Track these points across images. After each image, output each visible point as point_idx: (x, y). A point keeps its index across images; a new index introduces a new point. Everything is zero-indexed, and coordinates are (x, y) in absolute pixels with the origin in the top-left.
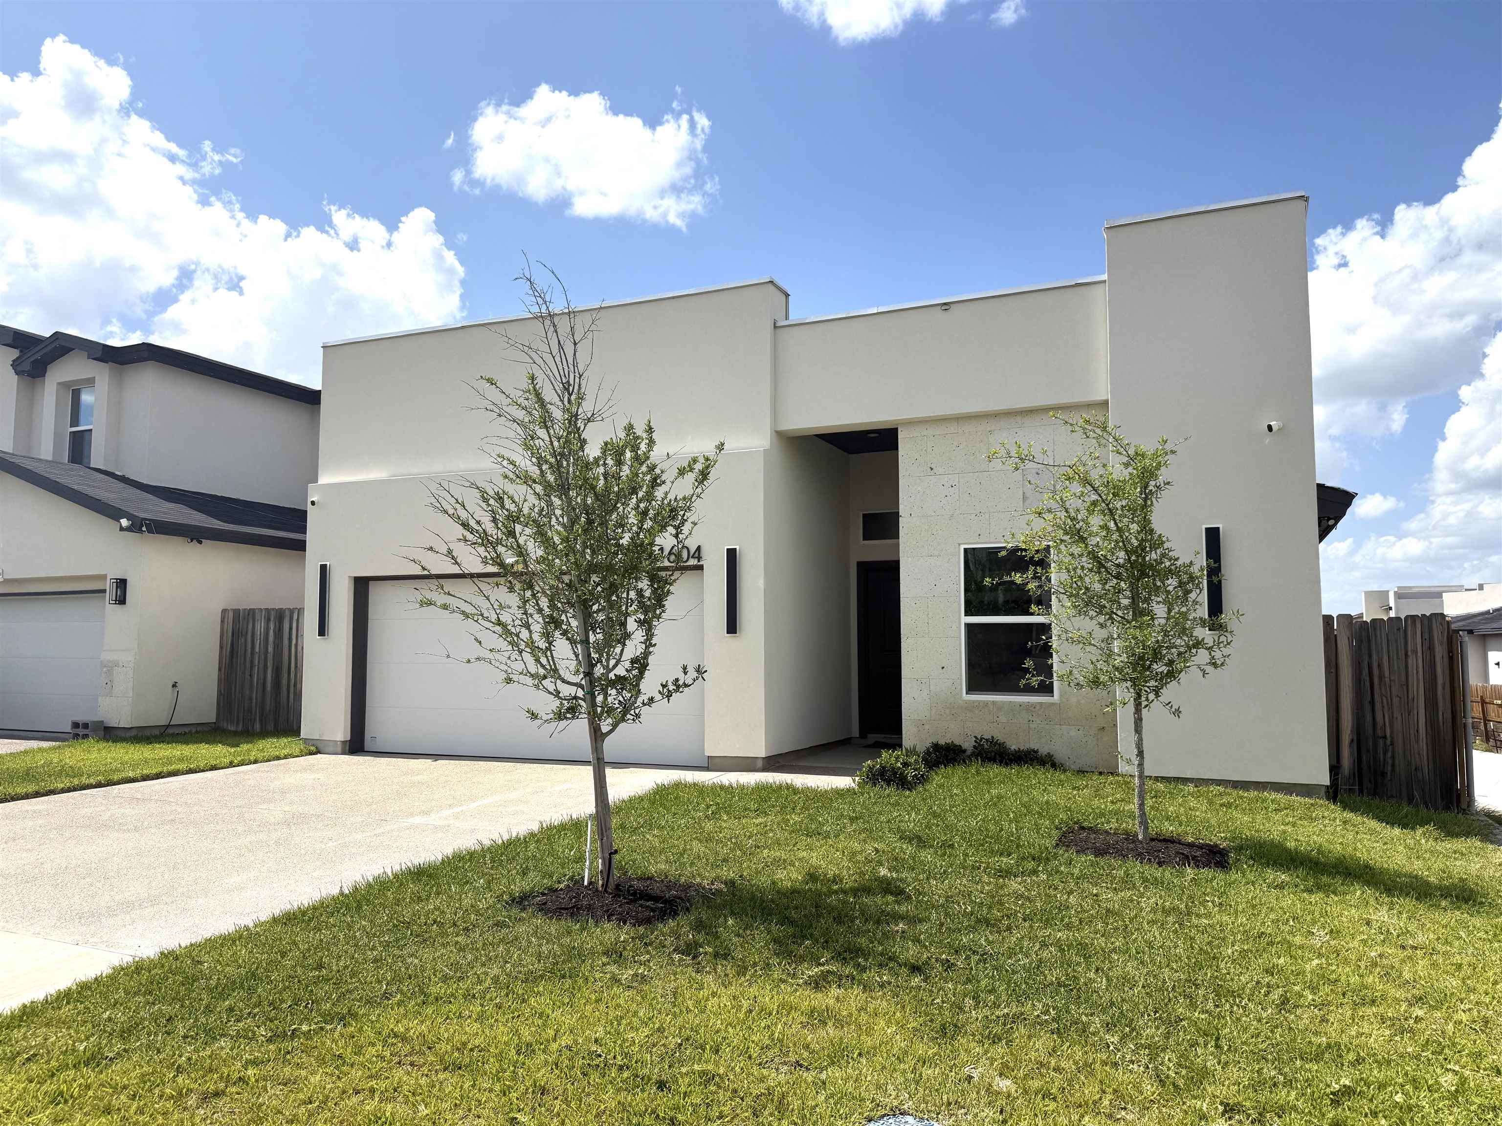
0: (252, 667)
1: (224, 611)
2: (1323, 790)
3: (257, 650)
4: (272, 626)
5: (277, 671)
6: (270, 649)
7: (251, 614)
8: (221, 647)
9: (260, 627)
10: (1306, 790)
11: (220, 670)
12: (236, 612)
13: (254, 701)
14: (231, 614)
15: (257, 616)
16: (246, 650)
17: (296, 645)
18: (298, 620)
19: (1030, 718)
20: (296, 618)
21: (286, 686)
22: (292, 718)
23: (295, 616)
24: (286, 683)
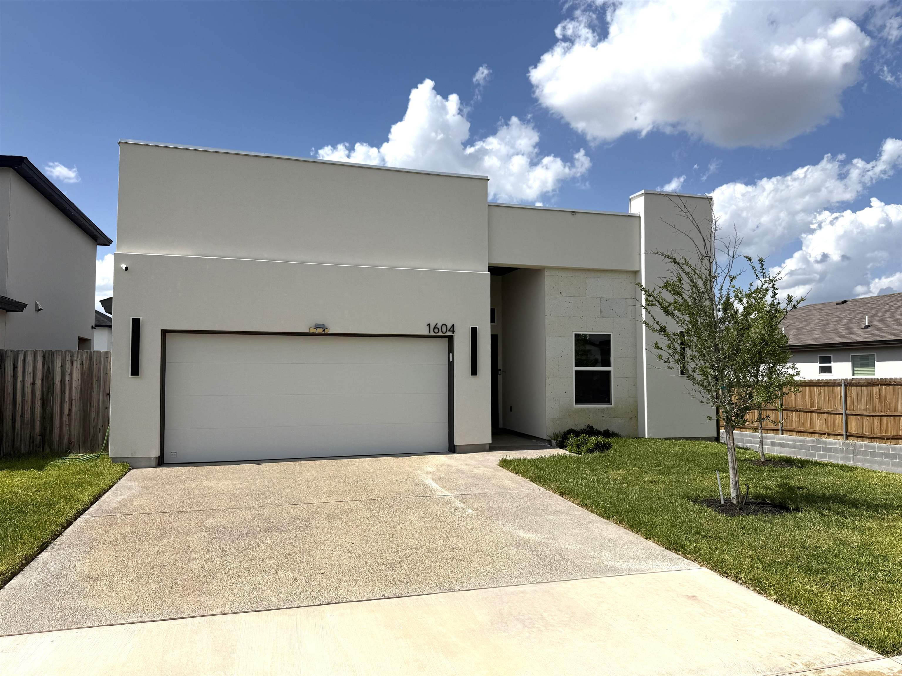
2: (714, 439)
17: (23, 382)
18: (24, 360)
19: (603, 415)
20: (22, 358)
21: (11, 417)
22: (19, 444)
23: (21, 357)
24: (11, 414)
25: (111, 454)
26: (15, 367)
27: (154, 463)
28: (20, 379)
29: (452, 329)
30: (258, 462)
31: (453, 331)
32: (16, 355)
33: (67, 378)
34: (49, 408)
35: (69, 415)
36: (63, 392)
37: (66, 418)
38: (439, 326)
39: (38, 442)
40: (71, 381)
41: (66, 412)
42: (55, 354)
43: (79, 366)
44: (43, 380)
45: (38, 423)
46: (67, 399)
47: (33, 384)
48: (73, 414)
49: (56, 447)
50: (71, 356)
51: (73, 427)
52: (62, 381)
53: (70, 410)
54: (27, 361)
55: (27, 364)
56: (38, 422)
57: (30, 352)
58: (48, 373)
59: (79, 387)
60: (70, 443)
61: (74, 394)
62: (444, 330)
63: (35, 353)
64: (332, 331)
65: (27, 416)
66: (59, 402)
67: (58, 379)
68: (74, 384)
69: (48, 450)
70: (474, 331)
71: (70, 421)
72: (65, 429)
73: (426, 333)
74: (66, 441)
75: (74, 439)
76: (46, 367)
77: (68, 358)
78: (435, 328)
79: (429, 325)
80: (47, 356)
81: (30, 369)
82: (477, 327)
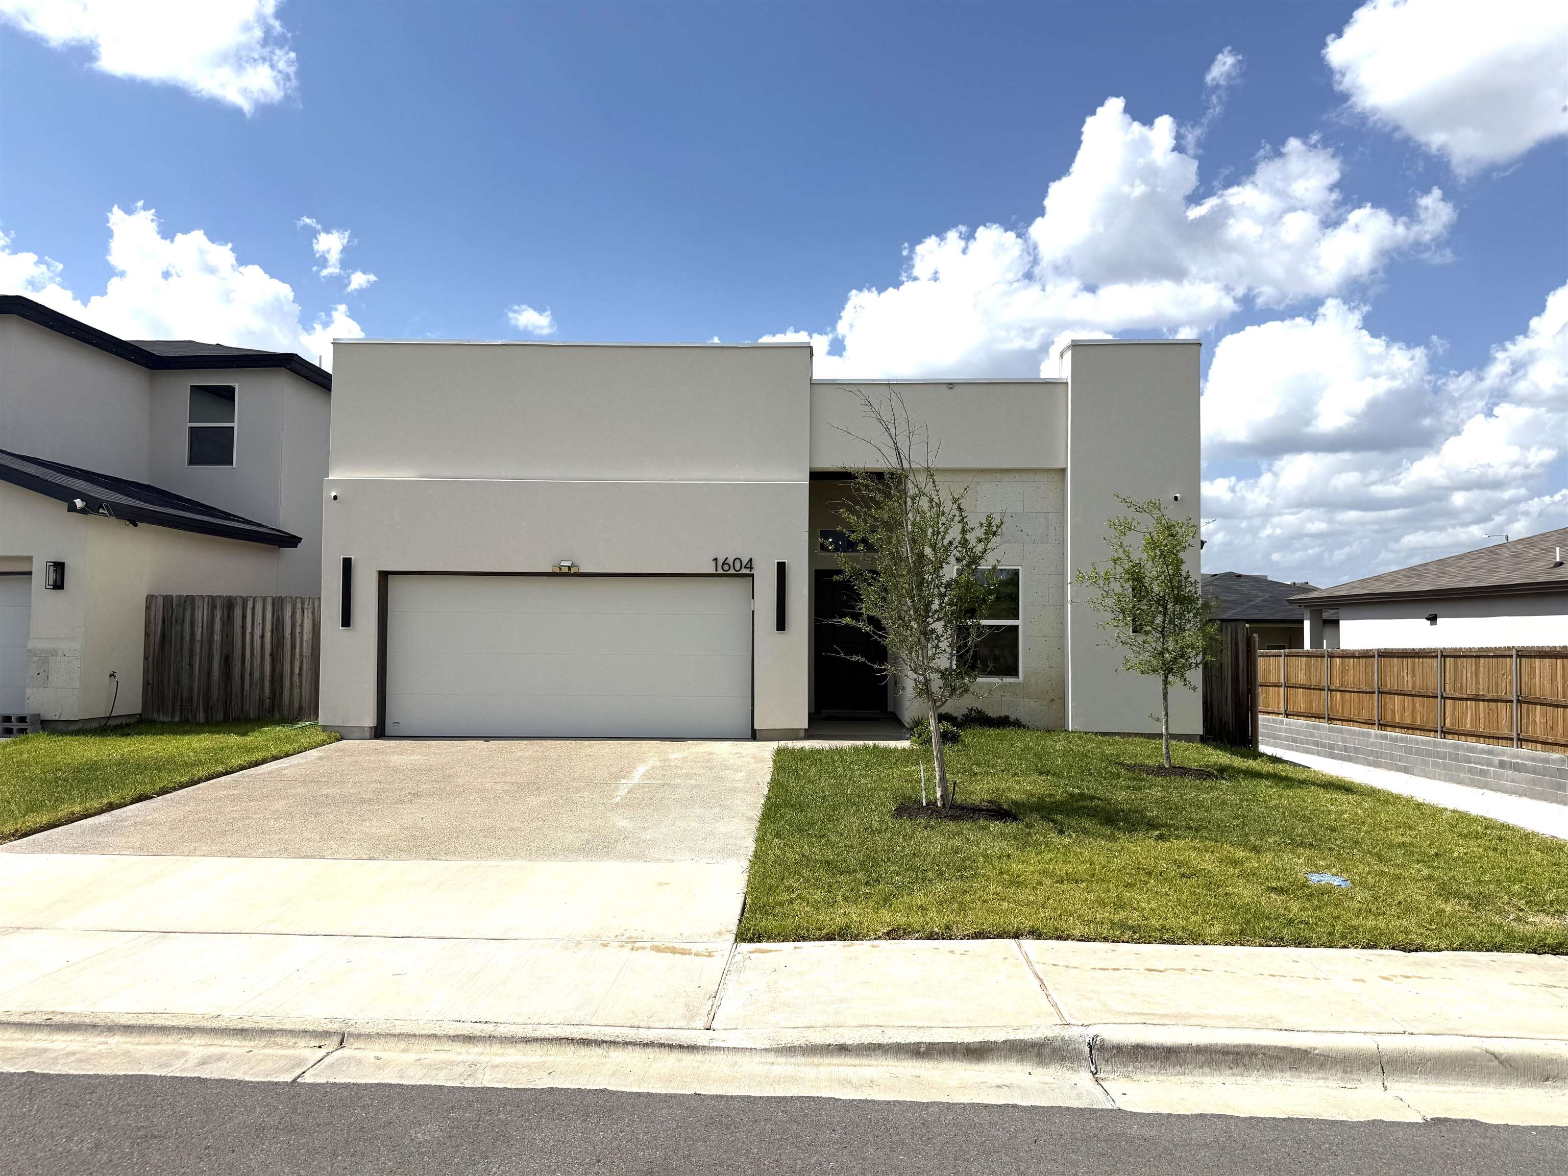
0: (192, 655)
1: (150, 599)
2: (1198, 738)
3: (198, 637)
4: (218, 614)
5: (227, 661)
6: (217, 637)
7: (189, 601)
8: (147, 634)
9: (202, 615)
10: (1189, 738)
11: (146, 658)
12: (168, 599)
13: (196, 690)
14: (160, 601)
15: (198, 603)
16: (182, 638)
17: (252, 634)
18: (253, 608)
19: (1003, 694)
20: (251, 606)
21: (239, 675)
22: (248, 707)
23: (250, 604)
24: (240, 672)
25: (321, 721)
26: (244, 617)
27: (367, 734)
28: (249, 630)
29: (749, 566)
30: (487, 738)
31: (751, 568)
32: (245, 601)
33: (298, 630)
34: (278, 666)
35: (300, 674)
36: (293, 646)
37: (296, 678)
38: (730, 561)
39: (267, 706)
40: (301, 633)
41: (297, 671)
42: (285, 602)
43: (310, 615)
44: (272, 632)
45: (267, 684)
46: (297, 656)
47: (263, 637)
48: (304, 674)
49: (286, 713)
50: (302, 603)
51: (304, 690)
52: (293, 633)
53: (301, 669)
54: (256, 609)
55: (256, 613)
56: (268, 682)
57: (259, 599)
58: (278, 624)
59: (311, 641)
60: (301, 708)
61: (305, 650)
62: (738, 566)
63: (264, 600)
64: (583, 570)
65: (257, 675)
66: (289, 658)
67: (288, 631)
68: (305, 638)
69: (277, 716)
70: (781, 568)
71: (301, 682)
72: (296, 691)
73: (713, 571)
74: (296, 705)
75: (305, 705)
76: (275, 616)
77: (299, 605)
78: (724, 564)
79: (716, 559)
80: (276, 602)
81: (259, 619)
82: (786, 561)
